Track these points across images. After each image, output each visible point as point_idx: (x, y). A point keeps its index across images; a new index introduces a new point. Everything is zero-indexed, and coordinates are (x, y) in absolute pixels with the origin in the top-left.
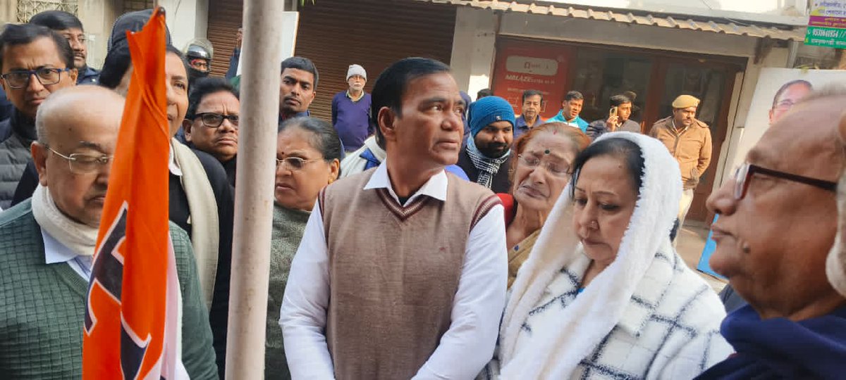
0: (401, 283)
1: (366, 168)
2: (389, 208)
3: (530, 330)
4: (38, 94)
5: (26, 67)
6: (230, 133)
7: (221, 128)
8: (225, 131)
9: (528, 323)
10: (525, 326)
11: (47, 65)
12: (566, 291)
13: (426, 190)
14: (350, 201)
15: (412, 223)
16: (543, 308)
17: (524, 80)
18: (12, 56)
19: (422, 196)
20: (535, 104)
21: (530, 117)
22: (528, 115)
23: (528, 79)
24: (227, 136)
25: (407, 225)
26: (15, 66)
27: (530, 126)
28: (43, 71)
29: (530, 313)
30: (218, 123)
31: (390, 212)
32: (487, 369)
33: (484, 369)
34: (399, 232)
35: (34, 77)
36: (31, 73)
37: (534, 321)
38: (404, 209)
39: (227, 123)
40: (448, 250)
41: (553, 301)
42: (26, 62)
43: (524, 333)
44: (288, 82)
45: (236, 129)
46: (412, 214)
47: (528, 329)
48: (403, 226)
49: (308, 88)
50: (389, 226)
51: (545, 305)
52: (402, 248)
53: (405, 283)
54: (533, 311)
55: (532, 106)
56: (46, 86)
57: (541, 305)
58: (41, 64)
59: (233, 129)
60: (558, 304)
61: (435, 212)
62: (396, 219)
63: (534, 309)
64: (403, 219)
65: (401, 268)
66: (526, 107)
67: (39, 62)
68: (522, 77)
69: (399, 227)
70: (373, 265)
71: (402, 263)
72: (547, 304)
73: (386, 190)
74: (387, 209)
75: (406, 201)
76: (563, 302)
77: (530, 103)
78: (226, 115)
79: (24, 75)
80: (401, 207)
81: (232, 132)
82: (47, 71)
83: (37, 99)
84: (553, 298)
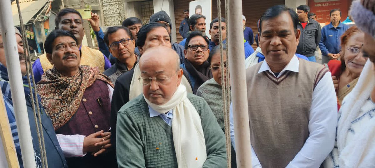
0: (281, 114)
1: (259, 62)
2: (270, 79)
3: (353, 131)
4: (123, 50)
5: (117, 41)
6: (201, 53)
7: (197, 50)
8: (198, 52)
9: (351, 128)
10: (350, 130)
11: (123, 38)
12: (371, 109)
13: (288, 68)
14: (251, 78)
15: (283, 85)
16: (359, 119)
17: (325, 5)
18: (111, 38)
19: (286, 71)
20: (337, 15)
21: (335, 22)
22: (334, 21)
23: (327, 4)
24: (200, 54)
25: (280, 86)
26: (113, 41)
27: (335, 27)
28: (123, 41)
29: (352, 122)
30: (196, 49)
31: (271, 81)
32: (331, 154)
33: (330, 154)
34: (277, 90)
35: (120, 43)
36: (119, 42)
37: (355, 127)
38: (278, 79)
39: (199, 48)
40: (303, 96)
41: (364, 115)
42: (117, 39)
43: (350, 133)
44: (215, 28)
45: (203, 51)
46: (282, 80)
47: (352, 131)
48: (278, 87)
49: (224, 29)
50: (272, 87)
51: (360, 118)
52: (279, 97)
53: (282, 113)
54: (354, 121)
55: (335, 16)
56: (124, 46)
57: (358, 118)
58: (122, 38)
59: (202, 51)
60: (367, 116)
61: (294, 78)
62: (275, 84)
63: (354, 120)
64: (278, 83)
65: (280, 107)
66: (332, 17)
67: (121, 38)
68: (323, 4)
69: (276, 87)
70: (266, 106)
71: (280, 104)
72: (361, 117)
73: (268, 71)
74: (269, 80)
75: (278, 75)
76: (370, 115)
77: (334, 15)
78: (199, 45)
79: (117, 44)
80: (276, 78)
81: (201, 52)
82: (125, 41)
83: (123, 52)
84: (364, 113)
